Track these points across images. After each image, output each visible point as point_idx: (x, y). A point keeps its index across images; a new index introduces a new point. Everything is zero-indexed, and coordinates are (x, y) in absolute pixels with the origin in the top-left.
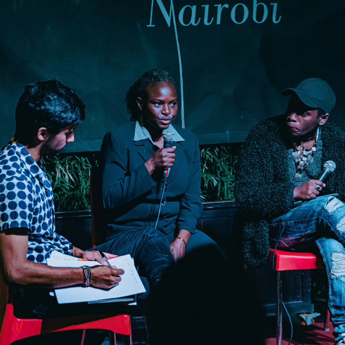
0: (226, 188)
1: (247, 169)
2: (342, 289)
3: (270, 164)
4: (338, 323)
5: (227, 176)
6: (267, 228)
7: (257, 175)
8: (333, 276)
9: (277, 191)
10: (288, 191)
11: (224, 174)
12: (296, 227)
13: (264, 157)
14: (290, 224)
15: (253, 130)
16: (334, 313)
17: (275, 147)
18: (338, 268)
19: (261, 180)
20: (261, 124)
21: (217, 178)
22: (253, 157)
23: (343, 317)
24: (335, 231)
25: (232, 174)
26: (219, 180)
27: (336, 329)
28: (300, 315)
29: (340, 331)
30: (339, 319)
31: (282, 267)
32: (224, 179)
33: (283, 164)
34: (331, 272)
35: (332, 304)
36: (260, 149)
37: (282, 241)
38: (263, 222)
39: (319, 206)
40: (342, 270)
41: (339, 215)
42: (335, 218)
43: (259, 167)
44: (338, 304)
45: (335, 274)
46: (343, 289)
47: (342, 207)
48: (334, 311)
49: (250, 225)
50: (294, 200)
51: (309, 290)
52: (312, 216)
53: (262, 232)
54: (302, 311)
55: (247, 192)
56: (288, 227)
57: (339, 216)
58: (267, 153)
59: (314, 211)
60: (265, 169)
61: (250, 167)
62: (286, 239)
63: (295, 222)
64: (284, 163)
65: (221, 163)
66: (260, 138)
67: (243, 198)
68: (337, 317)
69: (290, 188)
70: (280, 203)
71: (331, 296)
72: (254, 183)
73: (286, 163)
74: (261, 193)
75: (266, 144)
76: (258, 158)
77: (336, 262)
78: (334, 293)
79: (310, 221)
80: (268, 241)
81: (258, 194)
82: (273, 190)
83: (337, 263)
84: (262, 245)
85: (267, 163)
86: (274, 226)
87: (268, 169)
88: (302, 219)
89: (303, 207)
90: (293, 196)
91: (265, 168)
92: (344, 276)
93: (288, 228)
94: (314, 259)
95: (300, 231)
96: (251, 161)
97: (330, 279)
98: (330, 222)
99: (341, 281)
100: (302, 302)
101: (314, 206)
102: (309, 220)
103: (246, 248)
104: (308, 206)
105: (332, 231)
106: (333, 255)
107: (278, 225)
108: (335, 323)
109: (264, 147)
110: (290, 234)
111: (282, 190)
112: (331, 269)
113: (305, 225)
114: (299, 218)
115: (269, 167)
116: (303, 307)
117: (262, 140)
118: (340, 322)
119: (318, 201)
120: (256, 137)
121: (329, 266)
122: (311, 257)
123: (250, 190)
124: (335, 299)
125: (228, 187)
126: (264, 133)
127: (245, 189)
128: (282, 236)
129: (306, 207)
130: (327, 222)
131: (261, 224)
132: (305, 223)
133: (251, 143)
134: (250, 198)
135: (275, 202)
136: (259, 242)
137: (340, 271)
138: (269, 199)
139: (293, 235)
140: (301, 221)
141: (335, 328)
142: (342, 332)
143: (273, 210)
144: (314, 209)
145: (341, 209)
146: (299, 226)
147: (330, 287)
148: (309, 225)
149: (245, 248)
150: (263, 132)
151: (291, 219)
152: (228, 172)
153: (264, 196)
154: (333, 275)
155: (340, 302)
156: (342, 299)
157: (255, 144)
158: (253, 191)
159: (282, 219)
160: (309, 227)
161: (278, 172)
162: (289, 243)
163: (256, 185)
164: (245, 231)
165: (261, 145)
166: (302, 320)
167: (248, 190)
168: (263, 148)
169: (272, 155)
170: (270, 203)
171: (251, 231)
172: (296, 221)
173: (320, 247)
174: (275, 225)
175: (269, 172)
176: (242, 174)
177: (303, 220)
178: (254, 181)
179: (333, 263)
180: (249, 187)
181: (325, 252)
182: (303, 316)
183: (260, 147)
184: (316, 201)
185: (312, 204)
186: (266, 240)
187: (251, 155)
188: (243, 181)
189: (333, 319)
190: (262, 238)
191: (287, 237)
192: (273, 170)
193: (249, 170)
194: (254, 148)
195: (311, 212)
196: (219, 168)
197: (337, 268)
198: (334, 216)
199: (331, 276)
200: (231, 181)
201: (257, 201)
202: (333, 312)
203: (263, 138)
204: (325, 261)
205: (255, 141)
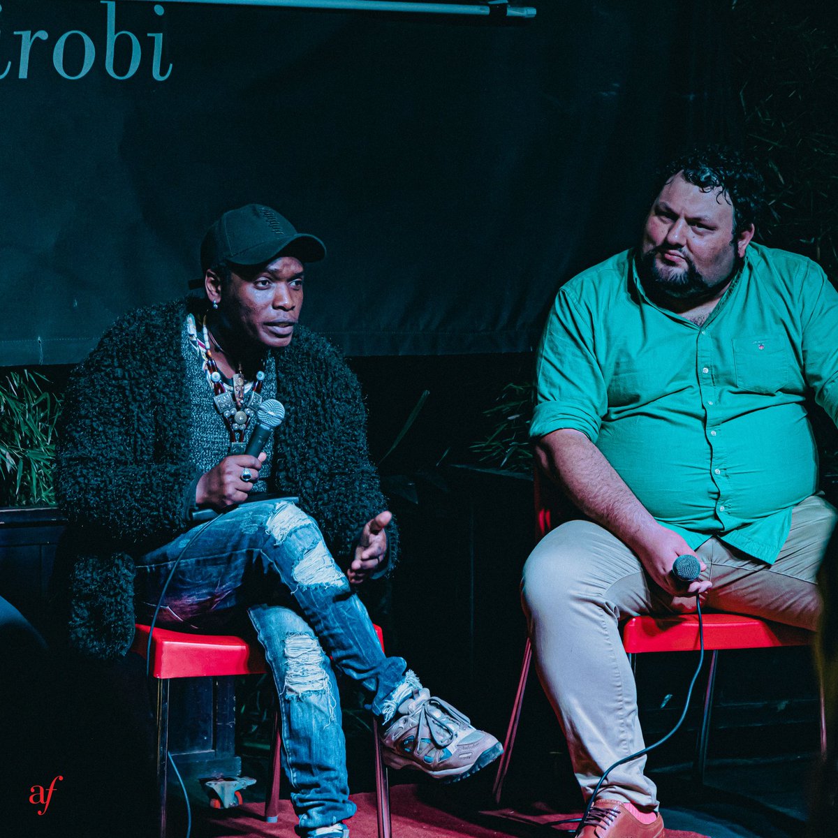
0: (35, 476)
1: (92, 426)
2: (312, 724)
3: (147, 417)
4: (306, 804)
5: (38, 446)
6: (133, 572)
7: (114, 440)
8: (289, 695)
9: (158, 484)
10: (184, 484)
11: (31, 442)
12: (201, 573)
13: (135, 400)
14: (187, 565)
15: (110, 332)
16: (295, 781)
17: (161, 376)
18: (301, 674)
19: (121, 453)
20: (132, 321)
21: (15, 452)
22: (108, 397)
23: (318, 789)
24: (290, 584)
25: (51, 443)
26: (19, 456)
27: (303, 819)
28: (207, 784)
29: (310, 824)
30: (307, 796)
31: (168, 670)
32: (32, 453)
33: (178, 418)
34: (286, 683)
35: (290, 759)
36: (126, 379)
37: (168, 607)
38: (122, 558)
39: (254, 522)
40: (310, 678)
41: (300, 545)
42: (290, 552)
43: (121, 421)
44: (305, 759)
45: (293, 687)
46: (314, 722)
47: (308, 526)
48: (295, 775)
49: (91, 560)
50: (197, 508)
51: (231, 724)
52: (236, 547)
53: (118, 581)
54: (214, 775)
55: (84, 479)
56: (180, 572)
57: (300, 549)
58: (141, 391)
59: (242, 535)
60: (134, 428)
61: (99, 420)
62: (178, 603)
63: (198, 562)
64: (180, 416)
65: (24, 415)
66: (128, 352)
67: (75, 492)
68: (302, 791)
69: (189, 478)
70: (161, 510)
71: (287, 742)
72: (103, 460)
73: (185, 418)
74: (119, 486)
75: (141, 368)
76: (120, 400)
77: (295, 660)
78: (294, 734)
79: (233, 558)
80: (131, 604)
81: (110, 487)
82: (148, 480)
83: (298, 660)
84: (116, 611)
85: (140, 415)
86: (149, 570)
87: (142, 430)
88: (215, 554)
89: (216, 526)
90: (194, 497)
91: (136, 427)
92: (315, 691)
93: (180, 577)
94: (242, 650)
95: (209, 583)
96: (103, 408)
97: (283, 699)
98: (278, 561)
99: (308, 704)
100: (213, 751)
101: (243, 524)
102: (231, 556)
103: (77, 616)
104: (229, 523)
105: (284, 585)
106: (287, 641)
107: (158, 568)
108: (299, 804)
109: (137, 376)
110: (185, 589)
111: (169, 482)
112: (284, 676)
113: (222, 568)
114: (208, 553)
115: (144, 424)
116: (214, 764)
117: (131, 357)
118: (311, 803)
119: (252, 511)
120: (118, 351)
121: (279, 669)
122: (237, 647)
123: (92, 475)
124: (297, 747)
125: (40, 475)
126: (137, 342)
127: (81, 472)
128: (167, 594)
129: (222, 526)
130: (271, 564)
131: (116, 561)
132: (220, 564)
133: (106, 363)
134: (90, 495)
135: (152, 509)
136: (111, 604)
137: (306, 680)
138: (136, 500)
139: (194, 592)
140: (212, 559)
141: (300, 816)
142: (317, 825)
143: (144, 526)
144: (242, 529)
145: (306, 530)
146: (206, 572)
147: (284, 718)
148: (230, 568)
149: (73, 616)
150: (134, 339)
151: (188, 555)
152: (41, 437)
153: (125, 492)
154: (291, 690)
155: (308, 753)
156: (314, 748)
157: (116, 367)
158: (99, 479)
159: (168, 552)
160: (230, 574)
161: (165, 437)
162: (184, 613)
163: (109, 465)
164: (77, 575)
165: (128, 371)
166: (213, 794)
167: (88, 473)
168: (134, 378)
169: (153, 396)
170: (138, 510)
171: (92, 576)
172: (201, 558)
173: (257, 626)
174: (151, 568)
175: (143, 436)
176: (77, 435)
177: (216, 556)
178: (106, 455)
179: (290, 661)
180: (91, 468)
181: (269, 638)
182: (216, 786)
183: (127, 375)
184: (247, 512)
185: (239, 519)
186: (126, 601)
187: (103, 391)
188: (80, 453)
189: (294, 796)
190: (116, 595)
191: (180, 598)
192: (153, 431)
193: (97, 428)
194: (112, 376)
195: (235, 538)
196: (19, 427)
197: (298, 673)
198: (288, 547)
199: (285, 694)
200: (47, 460)
201: (106, 502)
202: (294, 778)
203: (134, 354)
204: (271, 659)
205: (115, 360)
